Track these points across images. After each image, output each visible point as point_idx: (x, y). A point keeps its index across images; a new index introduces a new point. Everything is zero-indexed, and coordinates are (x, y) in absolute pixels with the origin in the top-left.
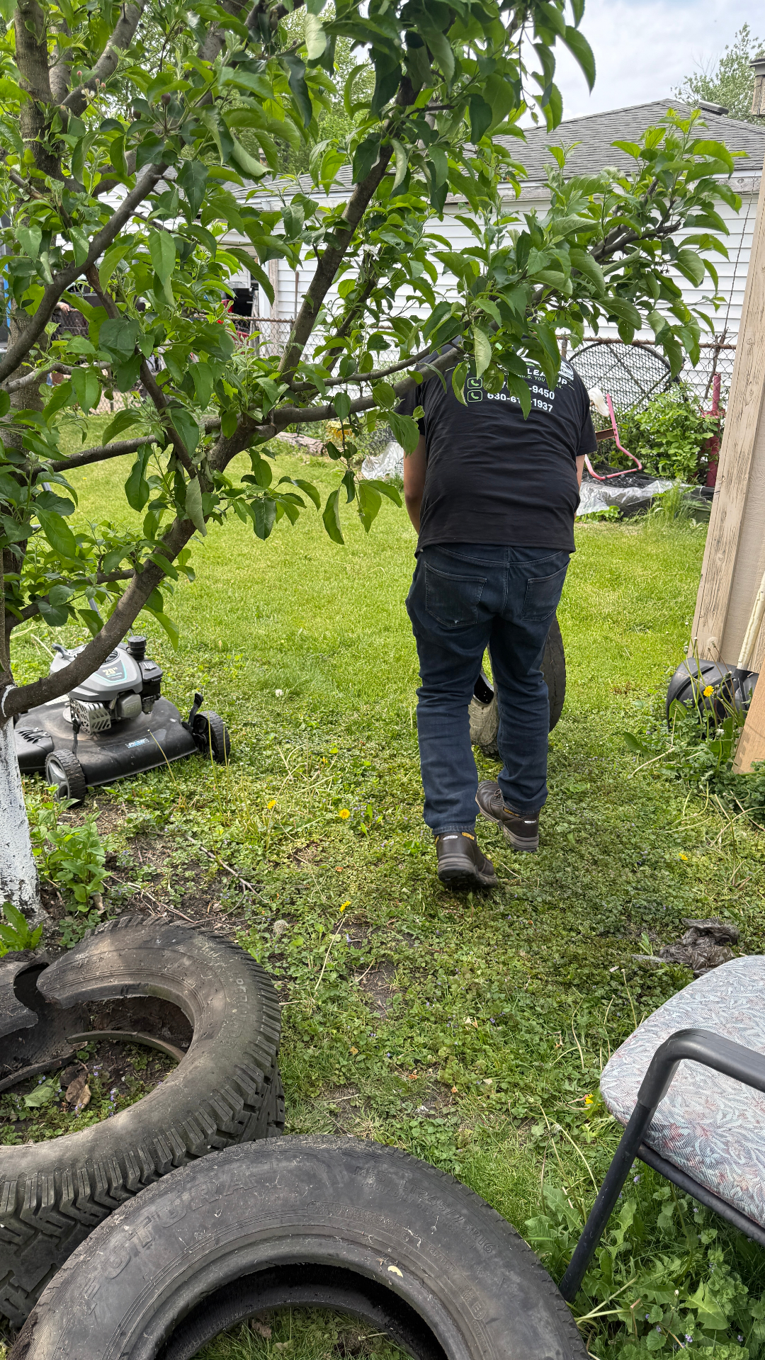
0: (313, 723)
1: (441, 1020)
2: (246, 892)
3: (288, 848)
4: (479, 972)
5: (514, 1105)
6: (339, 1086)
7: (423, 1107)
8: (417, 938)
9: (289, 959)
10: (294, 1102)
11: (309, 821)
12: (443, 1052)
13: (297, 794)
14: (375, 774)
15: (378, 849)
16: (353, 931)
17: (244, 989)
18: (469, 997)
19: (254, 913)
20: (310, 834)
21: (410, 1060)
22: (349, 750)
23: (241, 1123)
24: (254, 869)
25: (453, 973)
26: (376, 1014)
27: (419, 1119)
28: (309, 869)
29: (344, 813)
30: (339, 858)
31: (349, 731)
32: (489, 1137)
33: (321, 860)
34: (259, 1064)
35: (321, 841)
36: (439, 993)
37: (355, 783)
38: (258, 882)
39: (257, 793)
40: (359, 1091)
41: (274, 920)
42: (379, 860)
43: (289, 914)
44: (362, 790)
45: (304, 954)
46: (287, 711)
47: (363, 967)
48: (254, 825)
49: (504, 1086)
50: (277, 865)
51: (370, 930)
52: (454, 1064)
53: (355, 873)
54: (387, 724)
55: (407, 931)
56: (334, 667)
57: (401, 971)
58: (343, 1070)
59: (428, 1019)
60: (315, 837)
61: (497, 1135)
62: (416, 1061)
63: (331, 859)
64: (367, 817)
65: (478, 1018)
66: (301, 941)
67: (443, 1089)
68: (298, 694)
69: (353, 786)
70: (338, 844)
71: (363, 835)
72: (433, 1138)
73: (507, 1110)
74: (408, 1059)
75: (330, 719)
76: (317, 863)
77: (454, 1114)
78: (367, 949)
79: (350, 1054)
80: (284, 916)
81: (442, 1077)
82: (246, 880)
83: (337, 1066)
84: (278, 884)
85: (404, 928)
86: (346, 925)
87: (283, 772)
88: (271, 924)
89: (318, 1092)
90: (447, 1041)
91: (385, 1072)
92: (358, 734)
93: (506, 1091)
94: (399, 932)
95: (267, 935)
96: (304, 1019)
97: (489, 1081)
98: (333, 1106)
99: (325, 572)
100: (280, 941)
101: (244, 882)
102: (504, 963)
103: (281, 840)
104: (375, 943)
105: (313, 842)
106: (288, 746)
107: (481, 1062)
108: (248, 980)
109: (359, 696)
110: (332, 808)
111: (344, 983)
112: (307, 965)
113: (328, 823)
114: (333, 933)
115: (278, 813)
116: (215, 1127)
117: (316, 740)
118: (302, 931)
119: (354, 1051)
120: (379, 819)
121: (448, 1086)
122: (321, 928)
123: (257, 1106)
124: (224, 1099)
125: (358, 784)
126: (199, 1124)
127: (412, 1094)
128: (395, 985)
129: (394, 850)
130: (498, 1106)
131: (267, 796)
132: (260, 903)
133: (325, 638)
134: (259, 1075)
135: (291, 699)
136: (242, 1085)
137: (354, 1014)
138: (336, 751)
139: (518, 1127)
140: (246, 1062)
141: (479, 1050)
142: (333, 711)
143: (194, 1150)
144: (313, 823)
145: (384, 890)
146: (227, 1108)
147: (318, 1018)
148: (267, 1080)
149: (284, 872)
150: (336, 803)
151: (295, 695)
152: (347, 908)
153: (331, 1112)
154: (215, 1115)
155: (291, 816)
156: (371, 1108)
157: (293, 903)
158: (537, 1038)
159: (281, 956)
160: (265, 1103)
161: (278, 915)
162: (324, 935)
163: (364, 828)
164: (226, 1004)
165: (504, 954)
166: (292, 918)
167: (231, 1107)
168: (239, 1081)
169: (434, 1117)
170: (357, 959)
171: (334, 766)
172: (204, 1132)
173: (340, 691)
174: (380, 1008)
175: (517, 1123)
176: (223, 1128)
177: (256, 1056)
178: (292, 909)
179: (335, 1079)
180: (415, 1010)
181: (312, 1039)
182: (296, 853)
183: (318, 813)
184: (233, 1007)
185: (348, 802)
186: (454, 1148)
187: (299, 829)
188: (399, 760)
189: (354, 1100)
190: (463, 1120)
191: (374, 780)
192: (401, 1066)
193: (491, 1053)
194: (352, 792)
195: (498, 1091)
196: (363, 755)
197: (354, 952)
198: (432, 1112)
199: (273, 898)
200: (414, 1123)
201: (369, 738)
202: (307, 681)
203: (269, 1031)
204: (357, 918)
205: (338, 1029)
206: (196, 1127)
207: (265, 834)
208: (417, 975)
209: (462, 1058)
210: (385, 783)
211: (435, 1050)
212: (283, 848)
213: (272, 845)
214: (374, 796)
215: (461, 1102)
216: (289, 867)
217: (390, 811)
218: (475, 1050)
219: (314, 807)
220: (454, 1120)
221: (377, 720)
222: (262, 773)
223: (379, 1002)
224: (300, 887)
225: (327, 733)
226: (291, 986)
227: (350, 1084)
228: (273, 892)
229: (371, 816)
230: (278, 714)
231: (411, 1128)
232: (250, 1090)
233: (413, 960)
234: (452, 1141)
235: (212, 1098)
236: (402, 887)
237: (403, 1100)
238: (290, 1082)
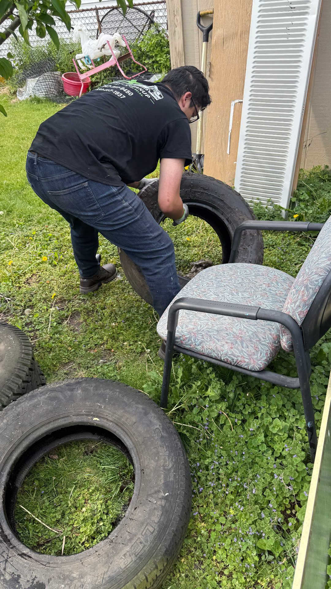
0: (22, 223)
1: (102, 327)
2: (9, 302)
3: (23, 279)
4: (115, 305)
5: (136, 349)
6: (66, 363)
7: (101, 361)
8: (87, 300)
9: (34, 323)
10: (49, 375)
11: (30, 265)
12: (105, 338)
13: (21, 256)
14: (55, 238)
15: (64, 269)
16: (59, 304)
17: (12, 339)
18: (113, 315)
19: (15, 310)
20: (32, 271)
21: (93, 345)
22: (41, 231)
23: (23, 388)
24: (10, 292)
25: (104, 309)
26: (76, 333)
27: (101, 365)
28: (34, 285)
29: (44, 258)
30: (47, 277)
31: (39, 222)
32: (129, 363)
33: (39, 281)
34: (25, 365)
35: (37, 273)
36: (100, 318)
37: (47, 245)
38: (13, 297)
39: (2, 260)
40: (74, 363)
41: (24, 310)
42: (65, 274)
43: (30, 306)
44: (51, 247)
45: (40, 319)
46: (8, 221)
47: (67, 317)
48: (4, 274)
49: (131, 343)
50: (20, 288)
51: (67, 302)
52: (110, 341)
53: (55, 282)
54: (56, 215)
55: (82, 298)
56: (25, 195)
57: (83, 314)
58: (66, 357)
59: (98, 328)
60: (34, 272)
61: (132, 361)
62: (96, 345)
63: (44, 279)
64: (56, 258)
65: (117, 322)
66: (37, 315)
67: (108, 352)
68: (11, 212)
69: (46, 246)
70: (45, 272)
71: (55, 265)
72: (107, 369)
73: (134, 351)
74: (92, 345)
75: (29, 219)
76: (38, 282)
77: (114, 359)
78: (67, 310)
79: (68, 350)
80: (28, 307)
81: (107, 347)
82: (7, 297)
83: (64, 356)
84: (22, 295)
85: (81, 297)
86: (56, 303)
87: (12, 248)
88: (24, 312)
89: (58, 368)
90: (107, 334)
91: (84, 352)
92: (43, 223)
93: (132, 345)
94: (79, 300)
95: (23, 316)
96: (46, 343)
97: (125, 343)
98: (65, 371)
99: (11, 151)
100: (29, 317)
101: (7, 298)
102: (124, 299)
103: (19, 277)
104: (70, 307)
105: (34, 274)
106: (12, 236)
107: (121, 338)
108: (13, 335)
109: (40, 206)
110: (39, 258)
111: (60, 325)
112: (43, 323)
113: (39, 264)
114: (51, 307)
115: (14, 266)
116: (12, 393)
117: (25, 230)
118: (38, 311)
119: (70, 349)
120: (61, 257)
121: (110, 350)
122: (45, 307)
123: (29, 380)
124: (13, 382)
125: (48, 245)
126: (4, 394)
127: (95, 357)
128: (82, 320)
129: (70, 268)
130: (131, 351)
131: (8, 260)
132: (16, 305)
133: (18, 182)
134: (26, 369)
135: (8, 214)
136: (20, 374)
137: (66, 335)
138: (34, 233)
139: (139, 356)
140: (19, 365)
141: (120, 333)
142: (29, 215)
143: (5, 404)
144: (32, 266)
145: (69, 285)
146: (15, 385)
147: (52, 341)
148: (30, 369)
149: (24, 290)
150: (40, 255)
151: (9, 212)
152: (55, 296)
153: (65, 374)
154: (10, 389)
155: (21, 266)
156: (81, 367)
157: (30, 301)
158: (141, 323)
159: (31, 323)
160: (33, 378)
161: (25, 307)
162: (47, 310)
163: (55, 263)
164: (6, 347)
165: (124, 296)
166: (32, 307)
167: (17, 384)
168: (18, 373)
169: (106, 362)
170: (64, 315)
171: (36, 240)
172: (7, 396)
173: (31, 205)
174: (77, 330)
175: (139, 355)
176: (16, 392)
177: (23, 362)
178: (31, 303)
179: (64, 361)
180: (92, 326)
181: (51, 350)
182: (27, 280)
183: (33, 262)
184: (8, 347)
185: (45, 253)
186: (116, 371)
187: (26, 270)
188: (64, 230)
189: (73, 366)
190: (118, 360)
191: (55, 241)
192: (90, 348)
193: (124, 333)
194: (47, 249)
195: (130, 346)
196: (48, 231)
197: (63, 313)
198: (106, 361)
199: (21, 301)
200: (98, 367)
201: (49, 223)
202: (14, 205)
203: (27, 351)
204: (60, 299)
205: (61, 343)
206: (3, 395)
207: (11, 276)
208: (90, 314)
209: (113, 338)
210: (61, 241)
211: (102, 339)
212: (21, 280)
213: (15, 280)
214: (57, 248)
215: (116, 354)
216: (25, 287)
217: (66, 253)
218: (118, 334)
219: (30, 259)
220: (115, 361)
221: (51, 215)
222: (3, 251)
223: (77, 328)
224: (32, 294)
225: (29, 226)
226: (37, 333)
227: (71, 361)
228: (21, 299)
229: (57, 256)
230: (4, 223)
231: (98, 369)
232: (23, 375)
233: (87, 309)
234: (115, 369)
235: (7, 383)
236: (76, 282)
237: (93, 360)
238: (45, 368)
